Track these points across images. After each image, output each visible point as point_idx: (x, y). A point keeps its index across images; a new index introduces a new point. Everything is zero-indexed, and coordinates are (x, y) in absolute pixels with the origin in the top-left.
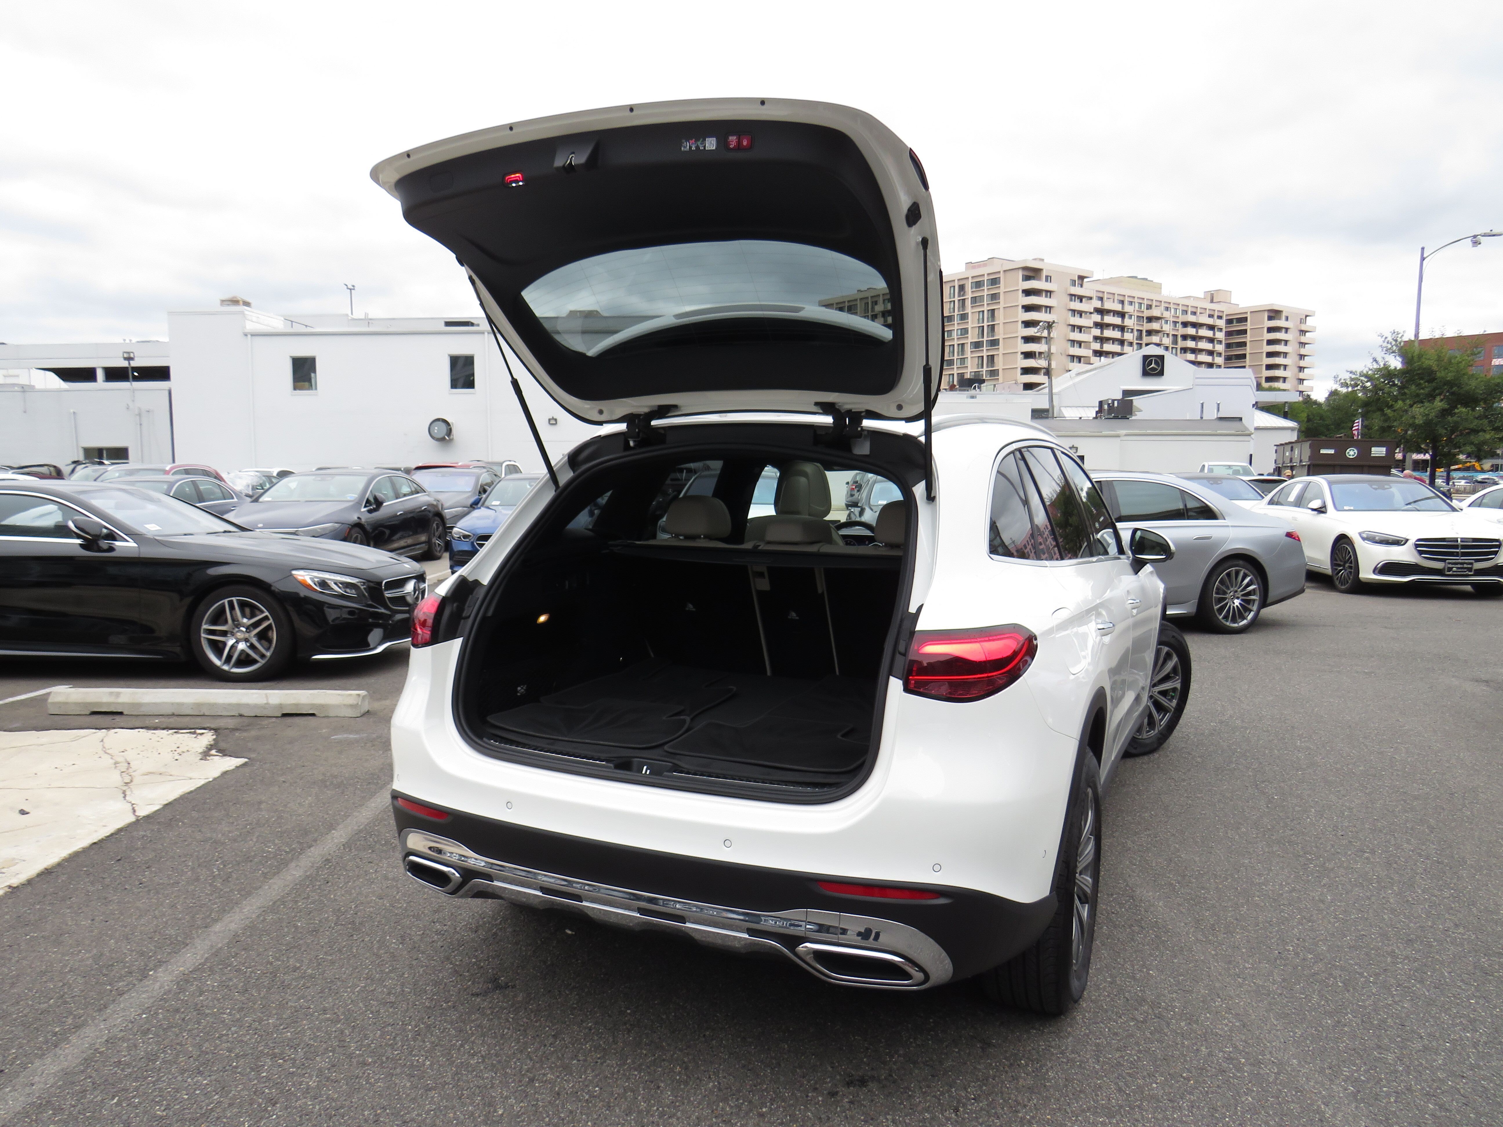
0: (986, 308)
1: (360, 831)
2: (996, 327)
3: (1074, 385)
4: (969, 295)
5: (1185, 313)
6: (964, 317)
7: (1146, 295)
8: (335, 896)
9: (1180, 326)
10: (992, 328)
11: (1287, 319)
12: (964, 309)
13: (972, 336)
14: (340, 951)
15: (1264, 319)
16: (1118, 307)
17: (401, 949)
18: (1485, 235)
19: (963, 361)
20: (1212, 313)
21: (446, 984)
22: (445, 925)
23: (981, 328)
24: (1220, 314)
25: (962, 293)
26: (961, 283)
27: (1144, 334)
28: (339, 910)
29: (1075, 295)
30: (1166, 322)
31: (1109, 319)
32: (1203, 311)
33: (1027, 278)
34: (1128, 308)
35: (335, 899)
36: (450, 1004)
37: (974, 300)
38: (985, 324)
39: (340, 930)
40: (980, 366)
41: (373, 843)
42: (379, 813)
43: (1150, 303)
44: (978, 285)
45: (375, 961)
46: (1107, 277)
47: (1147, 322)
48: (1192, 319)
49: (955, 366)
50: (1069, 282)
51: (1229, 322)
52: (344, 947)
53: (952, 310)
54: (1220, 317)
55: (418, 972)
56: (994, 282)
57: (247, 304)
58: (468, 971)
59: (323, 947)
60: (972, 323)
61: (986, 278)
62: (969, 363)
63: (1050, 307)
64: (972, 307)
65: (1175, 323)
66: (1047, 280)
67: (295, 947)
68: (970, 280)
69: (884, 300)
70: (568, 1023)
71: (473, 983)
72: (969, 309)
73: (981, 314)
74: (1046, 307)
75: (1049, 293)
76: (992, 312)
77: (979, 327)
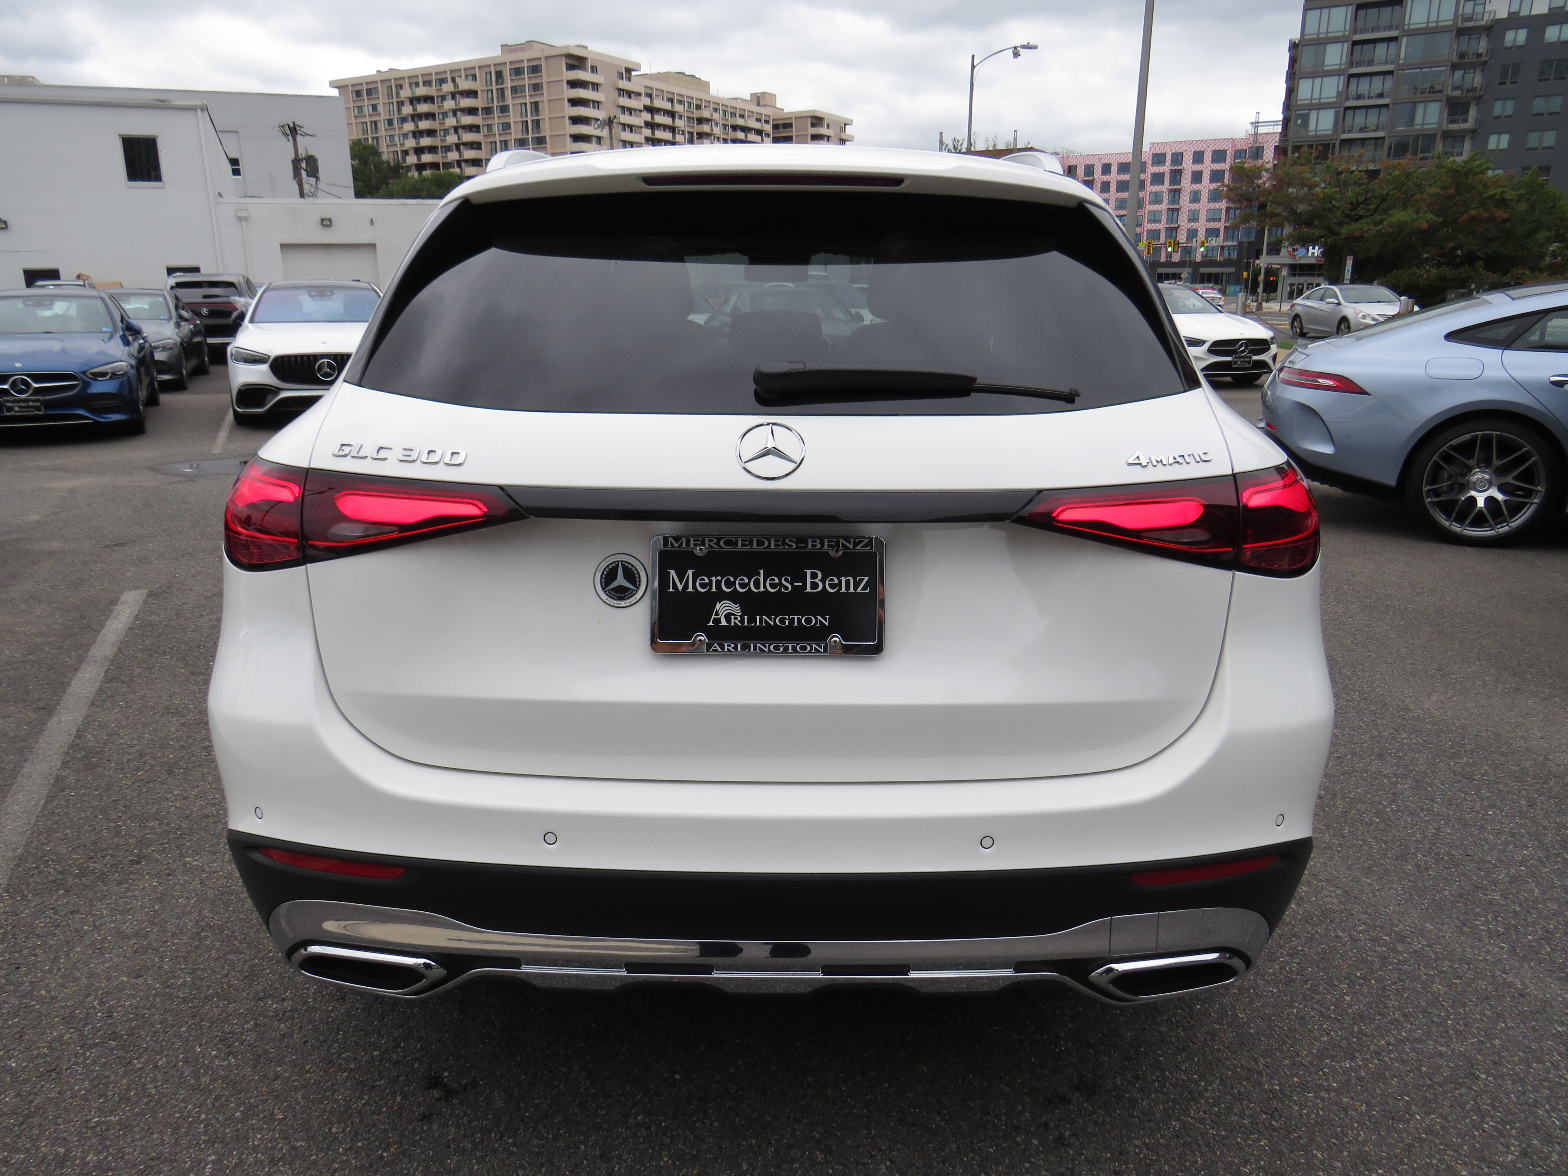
0: (528, 100)
1: (21, 860)
2: (541, 122)
4: (508, 84)
5: (733, 115)
6: (504, 109)
7: (695, 94)
8: (49, 991)
9: (730, 130)
10: (537, 123)
11: (828, 127)
12: (503, 101)
13: (515, 133)
14: (125, 1099)
15: (808, 127)
16: (667, 106)
17: (237, 1066)
18: (1024, 47)
20: (759, 117)
21: (359, 1113)
22: (284, 1000)
23: (525, 124)
24: (767, 119)
25: (500, 81)
26: (498, 69)
27: (695, 136)
28: (72, 1015)
29: (623, 90)
30: (716, 124)
31: (659, 119)
32: (750, 114)
33: (570, 67)
34: (678, 108)
35: (53, 998)
36: (392, 1150)
37: (515, 89)
38: (529, 119)
39: (99, 1057)
41: (60, 877)
42: (37, 820)
43: (699, 103)
44: (517, 72)
45: (204, 1102)
46: (655, 71)
47: (697, 124)
48: (740, 122)
50: (616, 75)
51: (776, 127)
52: (128, 1090)
53: (490, 101)
54: (767, 122)
55: (298, 1104)
56: (535, 69)
58: (381, 1077)
59: (87, 1100)
60: (514, 117)
61: (526, 65)
63: (598, 102)
64: (512, 98)
65: (725, 126)
66: (592, 71)
67: (30, 1115)
68: (508, 66)
69: (410, 84)
70: (605, 1126)
71: (405, 1098)
72: (509, 101)
73: (523, 106)
74: (594, 102)
75: (596, 86)
76: (536, 105)
77: (522, 122)
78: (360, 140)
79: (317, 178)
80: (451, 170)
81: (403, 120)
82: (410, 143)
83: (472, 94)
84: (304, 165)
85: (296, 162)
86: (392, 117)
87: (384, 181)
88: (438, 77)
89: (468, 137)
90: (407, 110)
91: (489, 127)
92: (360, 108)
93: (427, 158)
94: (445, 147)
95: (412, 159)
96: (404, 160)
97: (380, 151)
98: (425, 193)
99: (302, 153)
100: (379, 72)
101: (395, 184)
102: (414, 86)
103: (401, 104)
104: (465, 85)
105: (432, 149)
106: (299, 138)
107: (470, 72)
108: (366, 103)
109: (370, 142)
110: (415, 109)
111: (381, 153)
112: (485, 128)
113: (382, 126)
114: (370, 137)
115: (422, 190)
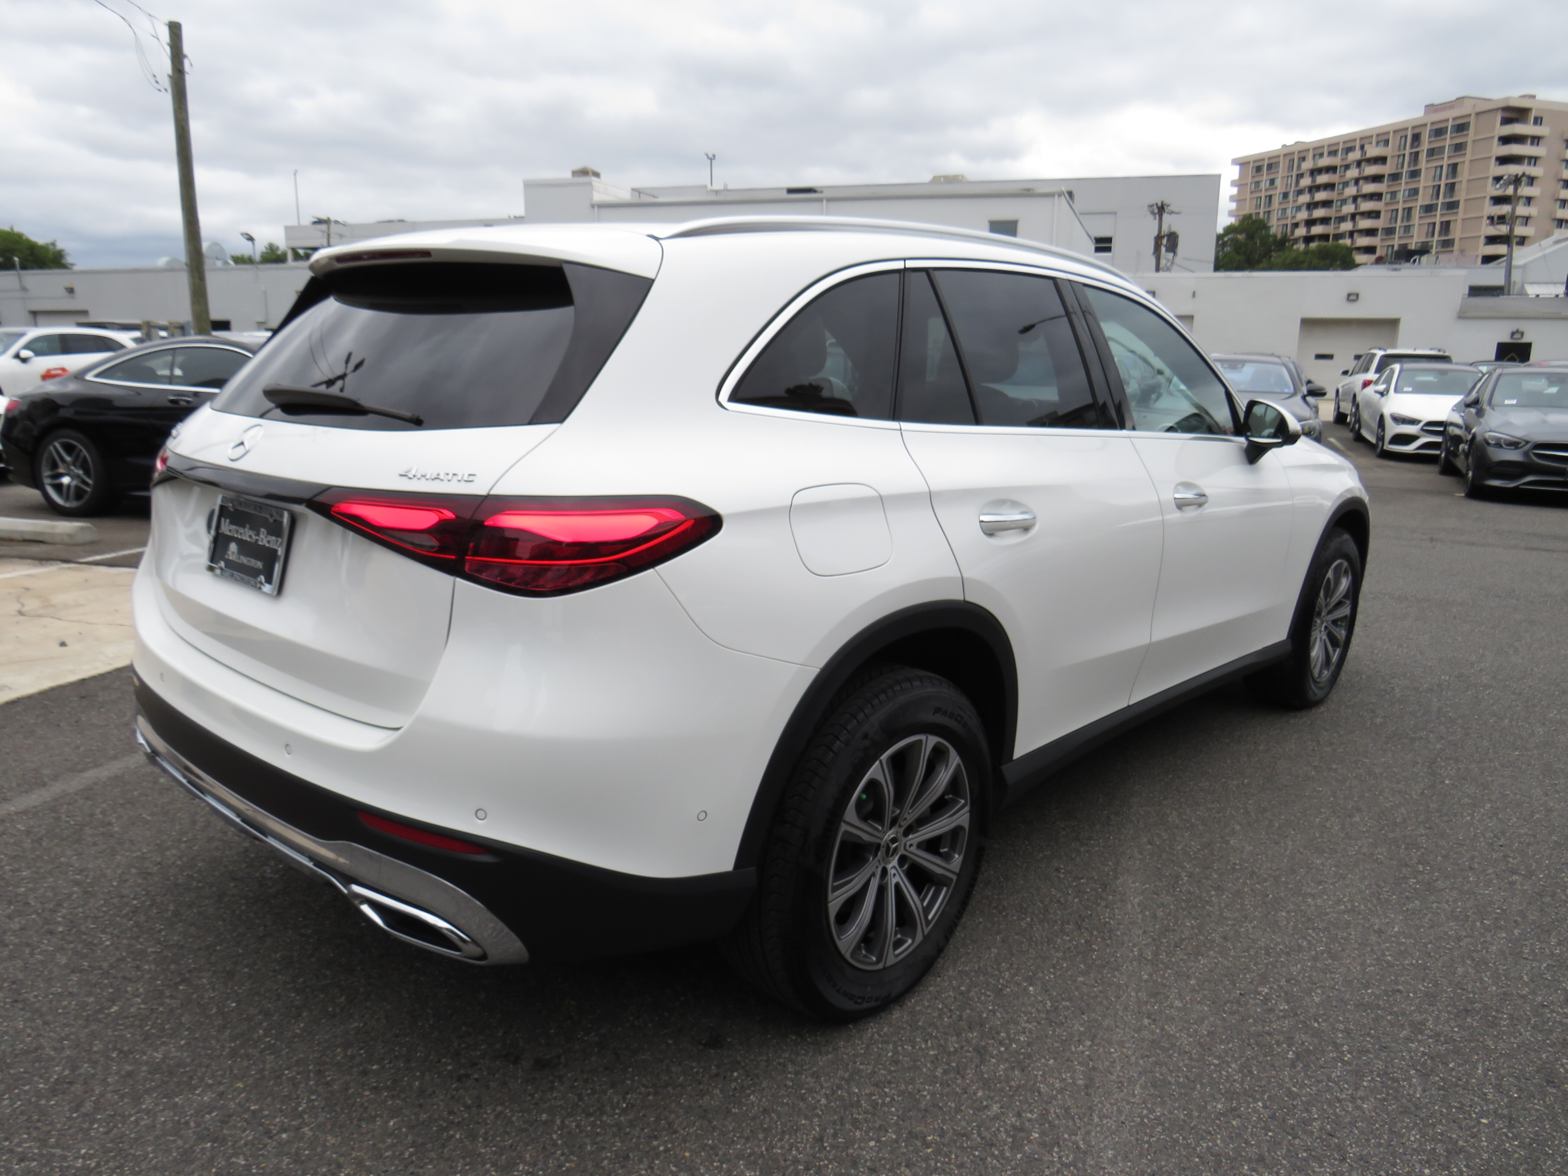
0: (1445, 162)
2: (1457, 186)
3: (1544, 256)
4: (1425, 145)
6: (1415, 174)
10: (1451, 187)
12: (1416, 164)
13: (1423, 199)
19: (1407, 229)
23: (1436, 188)
25: (1416, 144)
26: (1416, 131)
33: (1506, 121)
37: (1431, 152)
38: (1443, 183)
40: (1430, 234)
44: (1439, 132)
49: (1397, 236)
53: (1400, 166)
56: (1461, 128)
57: (597, 175)
60: (1424, 182)
61: (1450, 124)
62: (1415, 231)
63: (1536, 158)
64: (1427, 161)
66: (1535, 123)
68: (1429, 128)
69: (1314, 156)
72: (1423, 164)
73: (1439, 170)
74: (1530, 158)
75: (1536, 140)
76: (1454, 168)
77: (1434, 186)
78: (1251, 215)
79: (1175, 253)
80: (1341, 242)
81: (1300, 192)
82: (1303, 215)
83: (1382, 160)
84: (1165, 241)
85: (1158, 239)
86: (1288, 190)
87: (1267, 254)
88: (1348, 145)
89: (1367, 206)
90: (1306, 182)
91: (1394, 194)
92: (1257, 183)
93: (1317, 230)
94: (1340, 217)
95: (1301, 232)
96: (1292, 233)
97: (1270, 224)
98: (1305, 265)
99: (1165, 229)
100: (1284, 146)
101: (1275, 257)
102: (1317, 157)
103: (1300, 176)
104: (1373, 151)
105: (1325, 221)
106: (1165, 216)
107: (1383, 138)
108: (1265, 178)
109: (1261, 216)
110: (1314, 181)
111: (1270, 227)
112: (1389, 196)
113: (1276, 201)
114: (1261, 211)
115: (1303, 262)
